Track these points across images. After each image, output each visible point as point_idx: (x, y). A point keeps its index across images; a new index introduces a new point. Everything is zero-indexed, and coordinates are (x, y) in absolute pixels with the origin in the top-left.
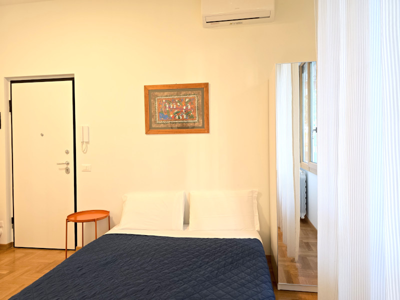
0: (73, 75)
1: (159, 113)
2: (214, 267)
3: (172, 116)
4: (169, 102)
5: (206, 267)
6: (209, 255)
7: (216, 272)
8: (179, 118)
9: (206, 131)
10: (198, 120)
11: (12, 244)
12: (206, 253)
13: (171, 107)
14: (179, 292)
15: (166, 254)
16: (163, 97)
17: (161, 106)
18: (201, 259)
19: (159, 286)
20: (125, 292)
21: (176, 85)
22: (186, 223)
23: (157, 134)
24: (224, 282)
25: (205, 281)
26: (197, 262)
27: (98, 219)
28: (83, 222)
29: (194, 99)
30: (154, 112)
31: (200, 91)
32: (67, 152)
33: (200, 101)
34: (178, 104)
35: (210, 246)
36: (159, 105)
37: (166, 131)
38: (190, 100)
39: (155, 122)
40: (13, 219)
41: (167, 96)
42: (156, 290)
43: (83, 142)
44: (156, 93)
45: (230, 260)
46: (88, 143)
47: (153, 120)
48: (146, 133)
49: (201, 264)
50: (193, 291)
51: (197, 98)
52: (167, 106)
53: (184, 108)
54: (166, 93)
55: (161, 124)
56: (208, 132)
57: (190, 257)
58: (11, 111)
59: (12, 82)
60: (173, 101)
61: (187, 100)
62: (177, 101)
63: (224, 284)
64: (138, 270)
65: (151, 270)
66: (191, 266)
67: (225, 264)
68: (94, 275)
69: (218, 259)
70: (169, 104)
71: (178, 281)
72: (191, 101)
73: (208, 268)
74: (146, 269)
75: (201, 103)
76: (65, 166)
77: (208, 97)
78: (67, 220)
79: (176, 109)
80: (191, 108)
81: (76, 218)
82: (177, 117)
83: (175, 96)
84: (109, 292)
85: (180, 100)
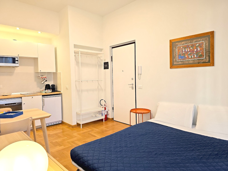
0: (135, 40)
1: (178, 55)
2: (201, 153)
3: (186, 56)
4: (185, 47)
5: (196, 152)
6: (202, 146)
7: (202, 156)
8: (191, 57)
9: (212, 65)
10: (205, 58)
11: (113, 119)
12: (200, 144)
13: (186, 51)
14: (172, 159)
15: (173, 138)
16: (180, 45)
17: (180, 51)
18: (195, 146)
19: (162, 153)
20: (144, 150)
21: (190, 36)
22: (194, 124)
23: (177, 68)
24: (205, 164)
25: (191, 159)
26: (192, 147)
27: (143, 113)
28: (139, 113)
29: (203, 43)
30: (175, 55)
31: (207, 38)
32: (132, 79)
33: (207, 44)
34: (191, 48)
35: (205, 141)
36: (178, 50)
37: (182, 66)
38: (200, 44)
39: (176, 61)
40: (113, 108)
41: (183, 44)
42: (160, 154)
43: (139, 74)
44: (177, 44)
45: (216, 153)
46: (141, 74)
47: (174, 60)
48: (171, 68)
49: (193, 149)
50: (181, 162)
51: (204, 43)
52: (184, 50)
53: (195, 50)
54: (183, 43)
55: (179, 62)
56: (213, 65)
57: (188, 144)
58: (112, 61)
59: (112, 48)
60: (188, 47)
61: (197, 45)
62: (190, 46)
63: (204, 165)
64: (155, 142)
65: (162, 144)
66: (186, 149)
67: (211, 154)
68: (134, 138)
69: (207, 150)
70: (185, 49)
71: (175, 154)
72: (200, 46)
73: (197, 153)
74: (159, 143)
75: (208, 46)
76: (132, 86)
77: (214, 41)
78: (130, 111)
79: (189, 51)
80: (200, 50)
81: (136, 111)
82: (190, 57)
83: (189, 43)
84: (137, 148)
85: (192, 46)
